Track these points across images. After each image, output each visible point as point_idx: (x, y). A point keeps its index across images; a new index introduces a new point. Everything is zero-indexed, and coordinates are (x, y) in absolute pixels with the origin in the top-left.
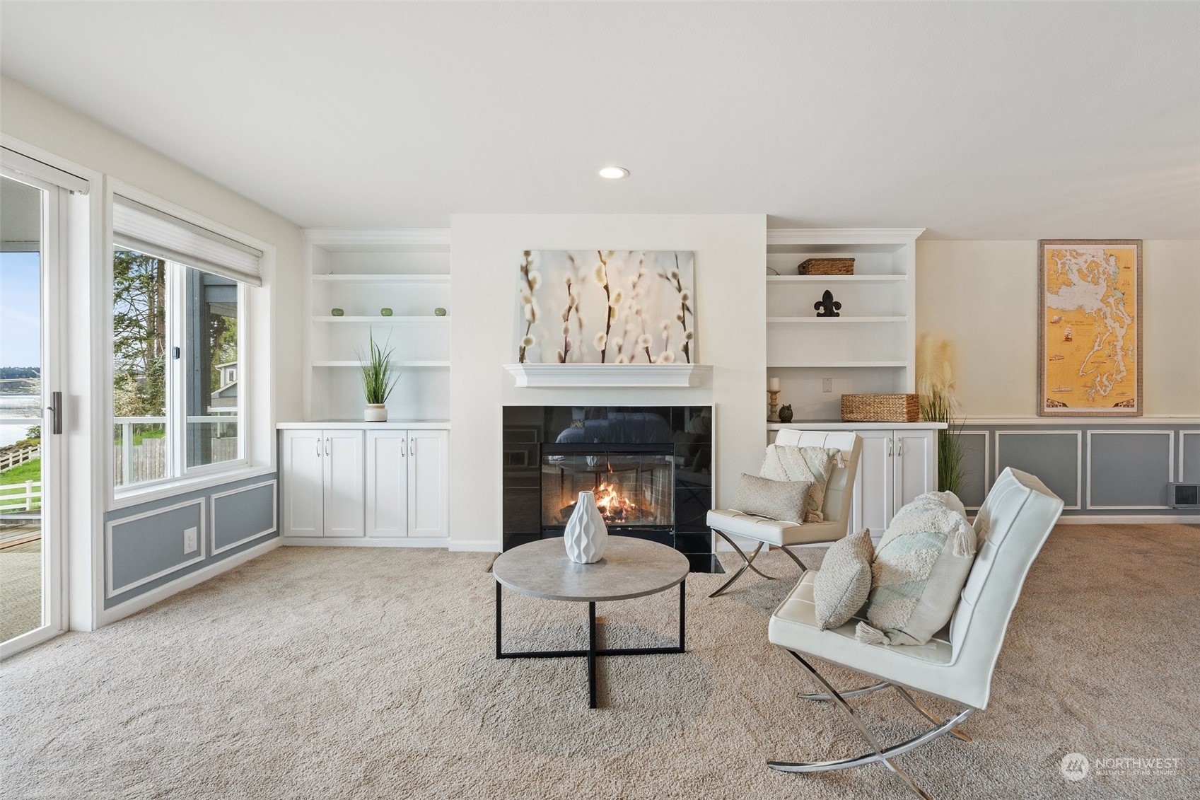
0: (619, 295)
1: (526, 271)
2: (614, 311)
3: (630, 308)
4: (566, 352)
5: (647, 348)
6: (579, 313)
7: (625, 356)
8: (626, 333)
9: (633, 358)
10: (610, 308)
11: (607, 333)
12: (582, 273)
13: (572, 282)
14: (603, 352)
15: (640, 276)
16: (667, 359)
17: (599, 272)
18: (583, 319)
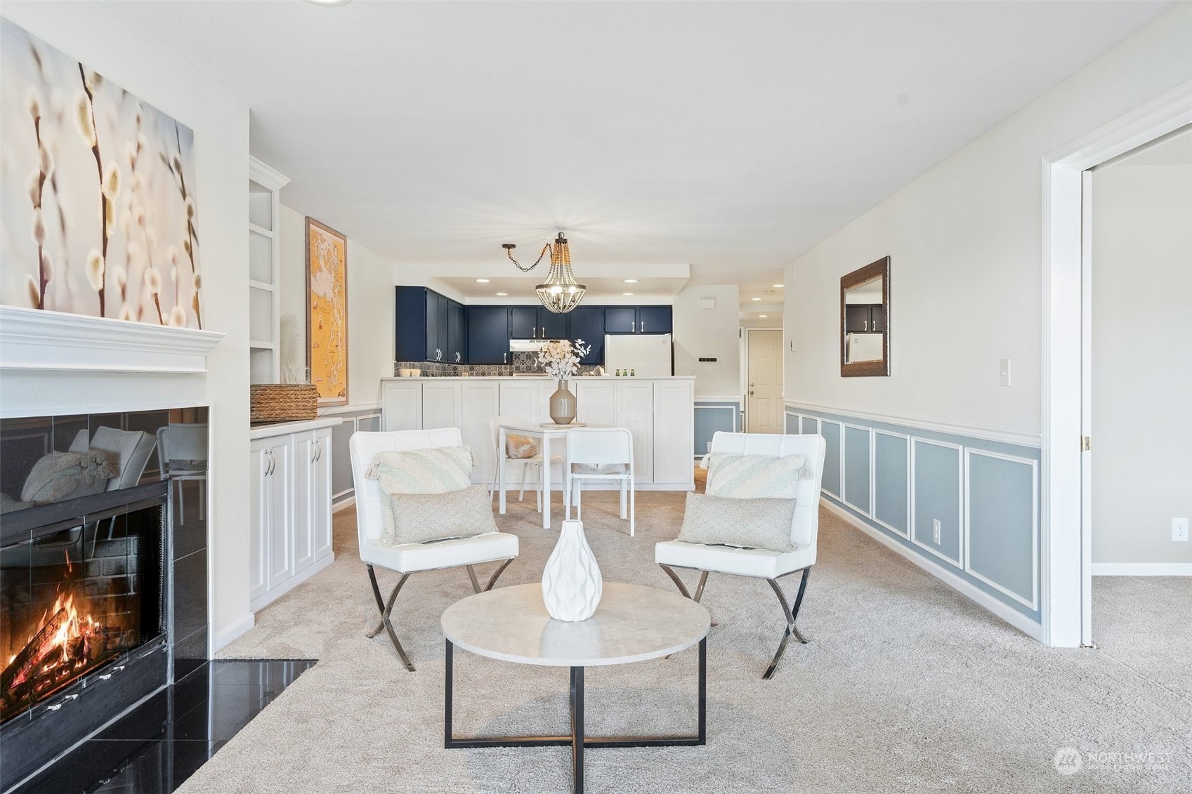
0: (114, 175)
2: (110, 208)
3: (130, 208)
4: (43, 283)
5: (156, 295)
6: (59, 194)
7: (129, 308)
8: (129, 259)
9: (141, 312)
10: (104, 199)
11: (104, 255)
12: (58, 96)
13: (41, 113)
14: (102, 293)
15: (139, 147)
16: (178, 320)
17: (83, 109)
18: (65, 210)
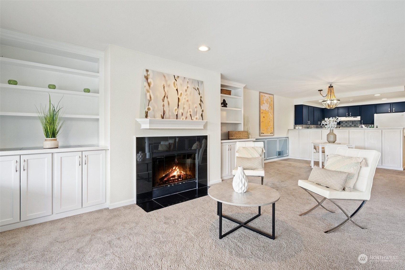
0: (181, 94)
1: (147, 78)
2: (180, 99)
3: (185, 99)
4: (164, 114)
5: (191, 114)
6: (168, 99)
7: (184, 117)
8: (184, 108)
9: (186, 118)
10: (178, 98)
11: (178, 108)
12: (169, 82)
13: (165, 86)
14: (177, 115)
15: (188, 87)
16: (197, 119)
17: (174, 83)
18: (169, 101)
